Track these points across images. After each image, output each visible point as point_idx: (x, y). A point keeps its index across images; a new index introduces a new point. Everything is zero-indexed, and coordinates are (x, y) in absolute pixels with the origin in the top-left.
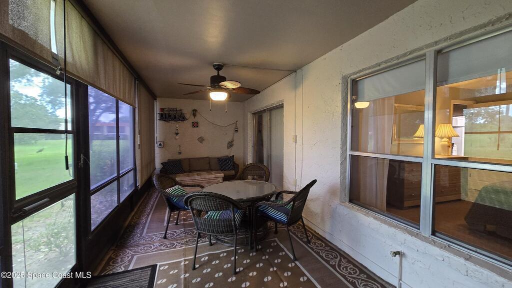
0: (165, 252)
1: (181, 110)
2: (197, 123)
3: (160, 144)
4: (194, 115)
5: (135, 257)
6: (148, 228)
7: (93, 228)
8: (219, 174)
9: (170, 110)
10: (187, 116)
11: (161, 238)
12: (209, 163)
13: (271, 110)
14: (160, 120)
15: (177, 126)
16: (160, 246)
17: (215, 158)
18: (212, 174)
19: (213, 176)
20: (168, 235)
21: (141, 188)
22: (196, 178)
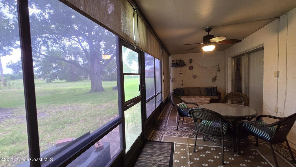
0: (178, 137)
1: (183, 60)
2: (192, 67)
3: (172, 80)
4: (191, 62)
5: (164, 136)
6: (168, 123)
7: (147, 118)
8: (207, 98)
9: (177, 61)
10: (186, 63)
11: (175, 129)
12: (200, 91)
13: (249, 53)
14: (172, 67)
15: (181, 69)
16: (175, 133)
17: (203, 88)
18: (202, 98)
19: (203, 99)
20: (179, 129)
21: (165, 102)
22: (193, 99)
